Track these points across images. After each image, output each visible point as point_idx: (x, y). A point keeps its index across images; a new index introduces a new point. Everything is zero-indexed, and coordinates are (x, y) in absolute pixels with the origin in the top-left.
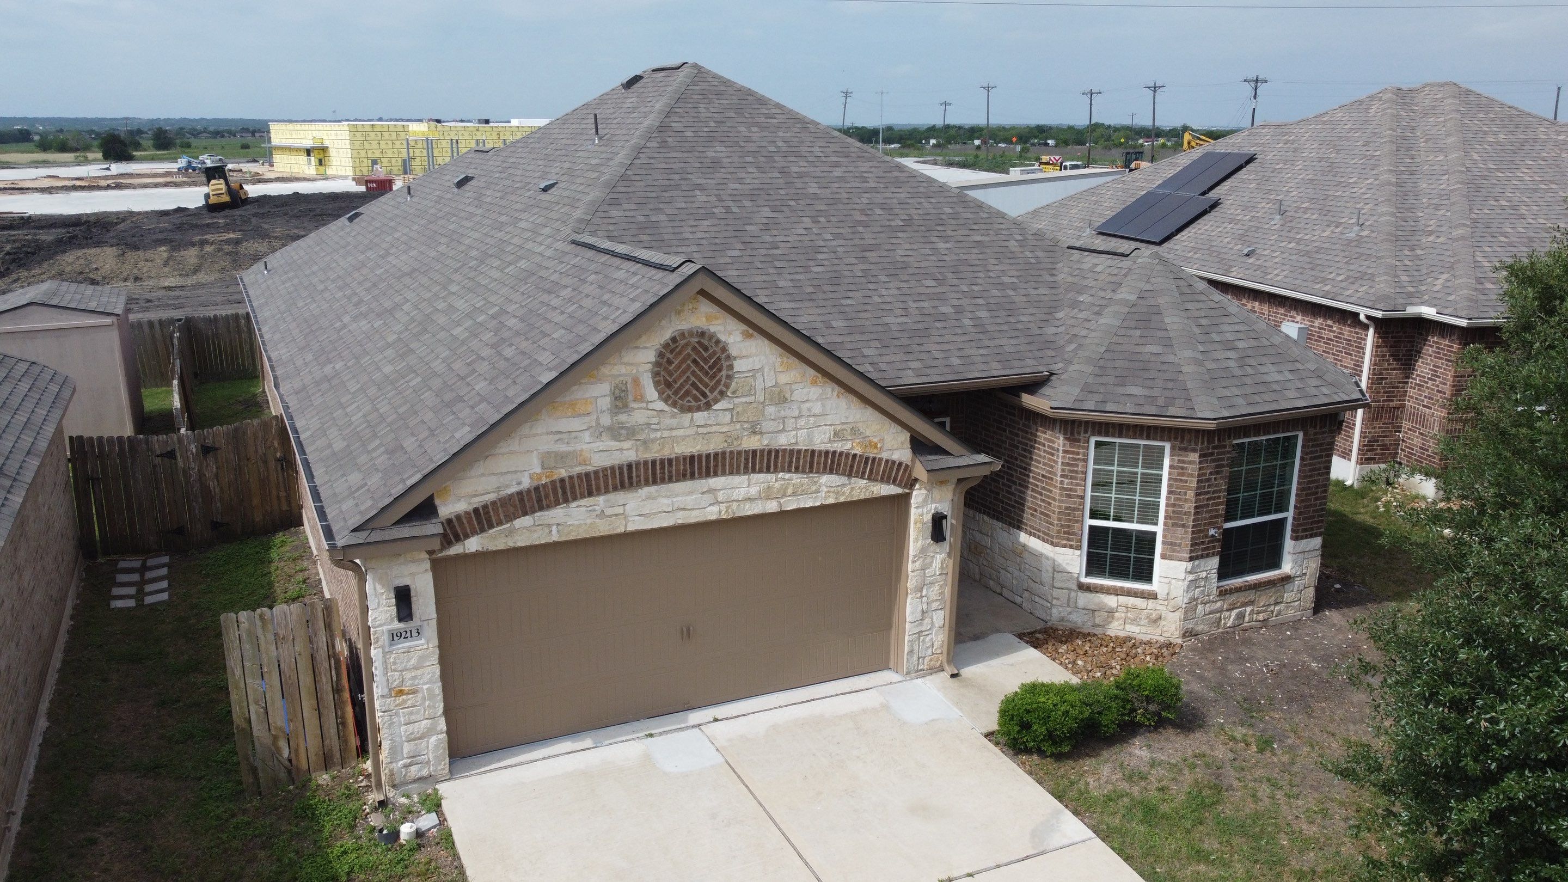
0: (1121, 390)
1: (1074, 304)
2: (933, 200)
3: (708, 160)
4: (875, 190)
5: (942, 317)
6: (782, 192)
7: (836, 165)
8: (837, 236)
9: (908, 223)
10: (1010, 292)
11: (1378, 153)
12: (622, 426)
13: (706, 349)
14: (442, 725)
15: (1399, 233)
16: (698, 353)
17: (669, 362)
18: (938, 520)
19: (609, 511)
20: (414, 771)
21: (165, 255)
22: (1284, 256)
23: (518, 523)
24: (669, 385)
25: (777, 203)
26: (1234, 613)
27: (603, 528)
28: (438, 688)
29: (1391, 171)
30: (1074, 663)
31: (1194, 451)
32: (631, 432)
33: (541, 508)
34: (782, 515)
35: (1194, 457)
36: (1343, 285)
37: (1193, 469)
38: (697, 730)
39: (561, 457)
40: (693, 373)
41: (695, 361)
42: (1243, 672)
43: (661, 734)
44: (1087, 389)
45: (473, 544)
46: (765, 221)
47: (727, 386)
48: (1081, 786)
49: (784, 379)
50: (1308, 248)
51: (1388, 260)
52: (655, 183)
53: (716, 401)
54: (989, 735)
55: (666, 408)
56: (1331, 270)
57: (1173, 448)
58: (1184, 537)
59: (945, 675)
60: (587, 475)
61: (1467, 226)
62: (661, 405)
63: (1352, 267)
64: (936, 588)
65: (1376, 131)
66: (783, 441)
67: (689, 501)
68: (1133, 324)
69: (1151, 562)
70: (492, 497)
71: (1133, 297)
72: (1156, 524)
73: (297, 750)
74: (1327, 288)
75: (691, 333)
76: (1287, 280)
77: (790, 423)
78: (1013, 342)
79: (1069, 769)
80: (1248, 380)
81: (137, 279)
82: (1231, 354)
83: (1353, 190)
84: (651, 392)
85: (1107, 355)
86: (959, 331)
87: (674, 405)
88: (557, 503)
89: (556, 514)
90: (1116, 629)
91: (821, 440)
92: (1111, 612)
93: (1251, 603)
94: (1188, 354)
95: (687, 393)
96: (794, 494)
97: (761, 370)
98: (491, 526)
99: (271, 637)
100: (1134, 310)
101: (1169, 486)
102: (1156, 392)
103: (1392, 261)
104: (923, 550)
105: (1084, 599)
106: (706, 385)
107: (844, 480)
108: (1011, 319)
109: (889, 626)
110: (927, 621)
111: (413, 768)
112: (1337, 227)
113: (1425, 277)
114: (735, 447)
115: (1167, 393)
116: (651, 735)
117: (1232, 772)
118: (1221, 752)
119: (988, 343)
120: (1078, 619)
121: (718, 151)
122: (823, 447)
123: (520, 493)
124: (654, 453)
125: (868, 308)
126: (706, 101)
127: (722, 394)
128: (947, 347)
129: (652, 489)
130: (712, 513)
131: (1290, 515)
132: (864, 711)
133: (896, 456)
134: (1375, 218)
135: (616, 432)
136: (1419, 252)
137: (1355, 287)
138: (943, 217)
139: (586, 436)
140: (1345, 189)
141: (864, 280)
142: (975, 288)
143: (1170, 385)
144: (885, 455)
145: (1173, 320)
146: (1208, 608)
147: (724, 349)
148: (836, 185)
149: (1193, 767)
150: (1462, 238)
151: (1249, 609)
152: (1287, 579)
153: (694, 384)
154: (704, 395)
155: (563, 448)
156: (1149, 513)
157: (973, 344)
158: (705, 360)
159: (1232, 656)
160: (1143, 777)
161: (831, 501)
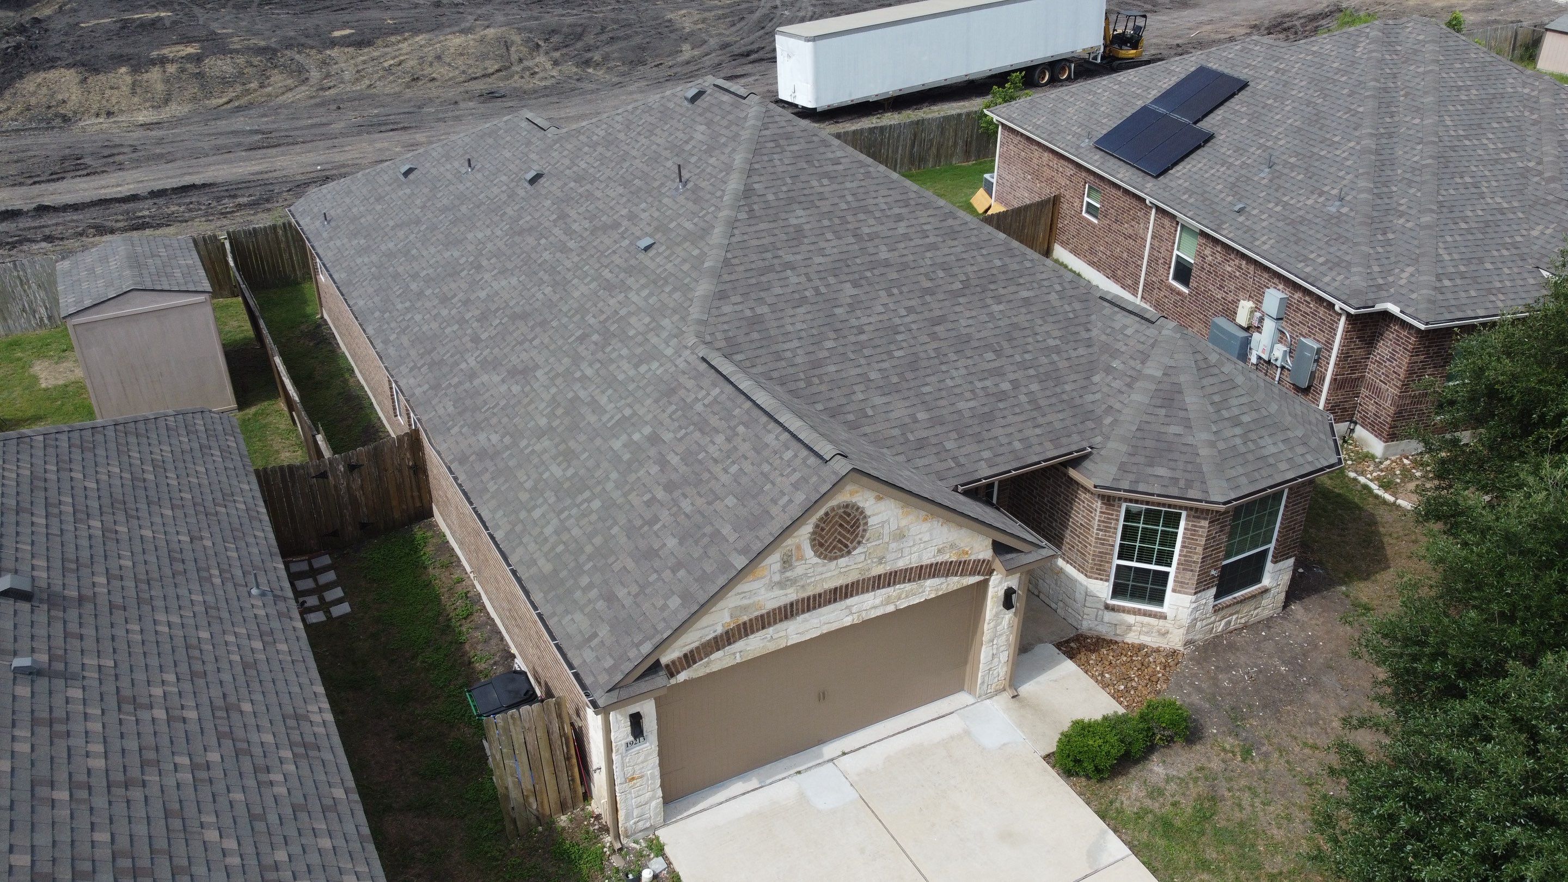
0: (1150, 470)
1: (1109, 370)
2: (984, 252)
3: (791, 229)
4: (933, 247)
5: (1002, 396)
6: (858, 261)
7: (899, 218)
8: (910, 310)
9: (966, 284)
10: (1055, 357)
11: (1361, 109)
12: (788, 579)
13: (849, 515)
14: (660, 793)
15: (1375, 214)
16: (843, 519)
17: (823, 529)
18: (1009, 593)
19: (775, 636)
20: (641, 825)
21: (129, 79)
22: (1272, 220)
23: (713, 657)
24: (821, 545)
25: (856, 276)
26: (1223, 623)
27: (772, 647)
28: (657, 772)
29: (1371, 135)
30: (1102, 675)
31: (1205, 519)
32: (793, 581)
33: (729, 644)
34: (898, 612)
35: (1205, 523)
36: (1323, 268)
37: (1203, 532)
38: (831, 764)
39: (745, 608)
40: (840, 533)
41: (841, 525)
42: (1231, 681)
43: (806, 770)
44: (1123, 468)
45: (682, 677)
46: (849, 300)
47: (863, 537)
48: (1118, 804)
49: (903, 523)
50: (1293, 216)
51: (1363, 248)
52: (753, 266)
53: (855, 548)
54: (1047, 757)
55: (819, 560)
56: (1312, 248)
57: (1188, 516)
58: (1192, 578)
59: (1006, 696)
60: (762, 616)
61: (1432, 211)
62: (816, 560)
63: (1332, 250)
64: (1004, 637)
65: (1361, 79)
66: (901, 564)
67: (832, 617)
68: (1159, 402)
69: (1164, 591)
70: (696, 644)
71: (1159, 374)
72: (1169, 565)
73: (542, 803)
74: (1308, 270)
75: (839, 507)
76: (1274, 251)
77: (906, 551)
78: (1060, 416)
79: (1107, 789)
80: (1250, 457)
81: (109, 114)
82: (1238, 431)
83: (1338, 152)
84: (809, 552)
85: (1139, 434)
86: (1017, 410)
87: (825, 558)
88: (740, 638)
89: (740, 645)
90: (1132, 638)
91: (928, 557)
92: (1129, 627)
93: (1237, 612)
94: (1204, 436)
95: (834, 547)
96: (907, 597)
97: (888, 521)
98: (695, 662)
99: (519, 729)
100: (1160, 387)
101: (1183, 542)
102: (1178, 474)
103: (1365, 249)
104: (997, 615)
105: (1109, 616)
106: (848, 539)
107: (943, 580)
108: (1058, 390)
109: (965, 663)
110: (996, 660)
111: (640, 824)
112: (1320, 196)
113: (1392, 266)
114: (867, 575)
115: (1188, 476)
116: (799, 772)
117: (1224, 783)
118: (1215, 765)
119: (1041, 420)
120: (1103, 631)
121: (798, 217)
122: (929, 562)
123: (715, 638)
124: (810, 592)
125: (944, 393)
126: (778, 150)
127: (859, 543)
128: (1009, 430)
129: (807, 615)
130: (848, 621)
131: (1272, 546)
132: (952, 738)
133: (981, 557)
134: (1354, 193)
135: (782, 585)
136: (1391, 236)
137: (1334, 273)
138: (995, 271)
139: (763, 591)
140: (1330, 149)
141: (936, 361)
142: (1027, 356)
143: (1189, 467)
144: (973, 557)
145: (1192, 400)
146: (1205, 623)
147: (862, 512)
148: (902, 245)
149: (1196, 780)
150: (1428, 227)
151: (1234, 617)
152: (1266, 591)
153: (840, 541)
154: (846, 546)
155: (746, 602)
156: (1165, 559)
157: (1029, 423)
158: (848, 523)
159: (1221, 664)
160: (1161, 792)
161: (933, 596)
